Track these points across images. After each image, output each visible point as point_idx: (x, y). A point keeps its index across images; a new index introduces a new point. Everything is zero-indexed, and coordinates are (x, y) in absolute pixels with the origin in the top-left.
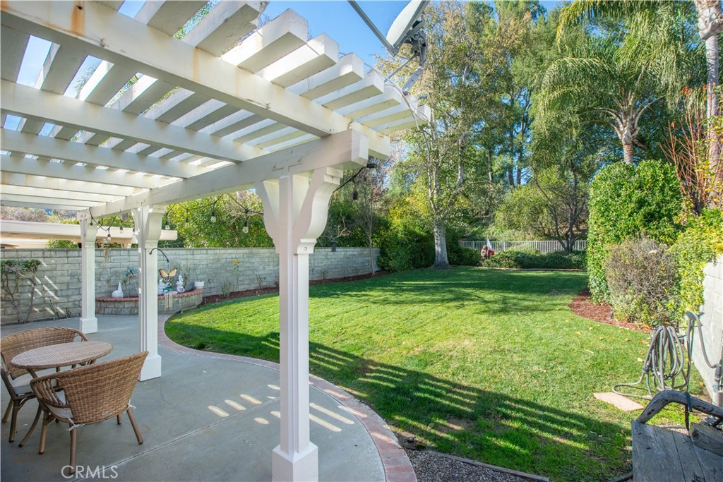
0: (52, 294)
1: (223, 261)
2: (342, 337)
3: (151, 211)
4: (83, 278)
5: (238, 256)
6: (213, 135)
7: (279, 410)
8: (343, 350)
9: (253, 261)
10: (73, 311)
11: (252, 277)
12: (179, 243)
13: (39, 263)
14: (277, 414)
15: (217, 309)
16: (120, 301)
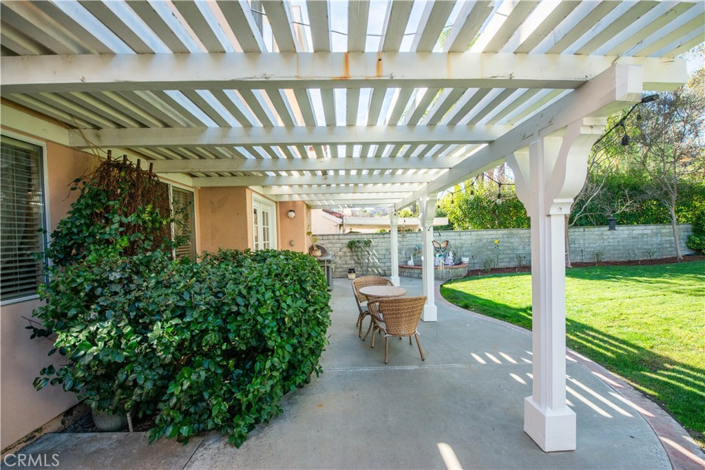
0: (377, 261)
1: (484, 241)
2: (621, 323)
3: (428, 199)
4: (392, 251)
5: (498, 237)
6: (468, 124)
7: (532, 373)
8: (621, 337)
9: (513, 240)
10: (387, 272)
11: (512, 256)
12: (450, 227)
13: (371, 242)
14: (531, 376)
15: (480, 280)
16: (412, 268)
